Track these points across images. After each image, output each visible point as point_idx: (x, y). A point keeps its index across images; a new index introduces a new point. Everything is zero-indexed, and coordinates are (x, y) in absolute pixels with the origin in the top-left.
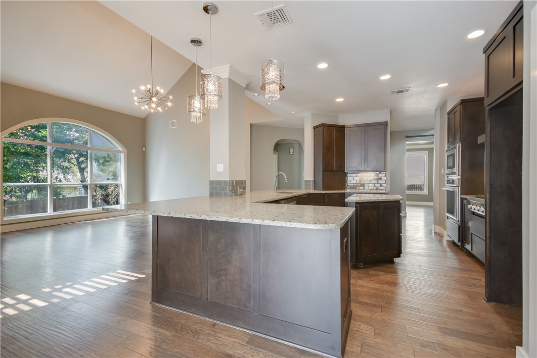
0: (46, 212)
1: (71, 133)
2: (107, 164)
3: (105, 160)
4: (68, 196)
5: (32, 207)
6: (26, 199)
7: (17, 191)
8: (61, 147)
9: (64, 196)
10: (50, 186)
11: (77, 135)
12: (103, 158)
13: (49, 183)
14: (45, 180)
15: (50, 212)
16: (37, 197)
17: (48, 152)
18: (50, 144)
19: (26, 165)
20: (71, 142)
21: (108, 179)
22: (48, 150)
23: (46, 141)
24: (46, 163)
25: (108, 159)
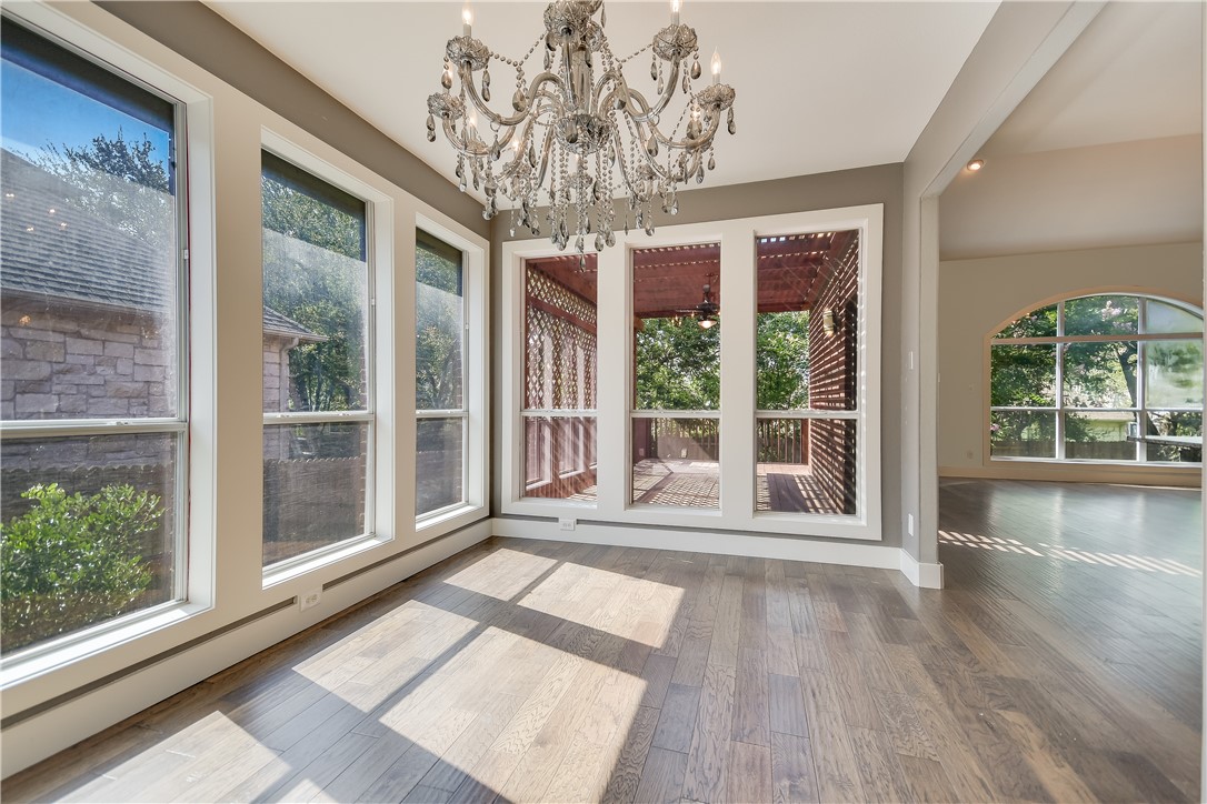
0: (1054, 457)
1: (1103, 310)
2: (1187, 366)
3: (1181, 358)
4: (1100, 439)
5: (1030, 448)
6: (1020, 438)
7: (1006, 424)
8: (1081, 341)
9: (1092, 439)
10: (1060, 412)
11: (1116, 311)
12: (1177, 354)
13: (1058, 407)
14: (1052, 403)
15: (1059, 456)
16: (1038, 437)
17: (1058, 354)
18: (1060, 340)
19: (1022, 378)
20: (1105, 327)
21: (1189, 401)
22: (1058, 349)
23: (1054, 333)
24: (1054, 373)
25: (1188, 356)
